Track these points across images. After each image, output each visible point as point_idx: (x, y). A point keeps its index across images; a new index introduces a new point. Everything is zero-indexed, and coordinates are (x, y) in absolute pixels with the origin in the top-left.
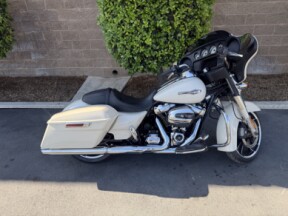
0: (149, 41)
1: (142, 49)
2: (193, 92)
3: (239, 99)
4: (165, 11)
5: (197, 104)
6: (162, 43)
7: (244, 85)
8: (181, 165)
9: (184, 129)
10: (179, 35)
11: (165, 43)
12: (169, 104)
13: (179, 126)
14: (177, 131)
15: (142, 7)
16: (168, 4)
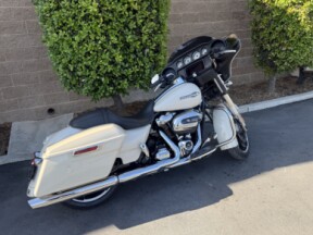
0: (119, 58)
1: (110, 68)
2: (193, 95)
3: (227, 97)
4: (132, 25)
6: (131, 60)
7: (230, 83)
8: (191, 178)
9: (189, 136)
10: (147, 50)
11: (134, 60)
13: (184, 133)
15: (107, 22)
16: (135, 19)
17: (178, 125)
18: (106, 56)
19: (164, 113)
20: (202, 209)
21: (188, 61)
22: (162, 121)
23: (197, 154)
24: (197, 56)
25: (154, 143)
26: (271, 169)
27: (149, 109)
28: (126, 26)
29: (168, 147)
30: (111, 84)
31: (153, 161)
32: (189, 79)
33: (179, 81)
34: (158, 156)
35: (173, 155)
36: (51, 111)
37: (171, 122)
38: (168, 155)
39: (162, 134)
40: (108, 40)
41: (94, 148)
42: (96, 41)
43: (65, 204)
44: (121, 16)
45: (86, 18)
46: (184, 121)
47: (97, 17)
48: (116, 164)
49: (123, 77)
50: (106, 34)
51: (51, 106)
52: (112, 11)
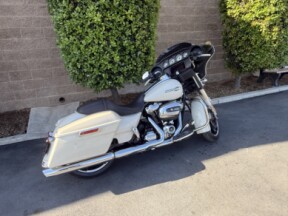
0: (117, 59)
1: (109, 67)
2: (176, 89)
3: (203, 91)
4: (128, 33)
5: (178, 100)
6: (126, 60)
7: (206, 80)
8: (173, 156)
9: (172, 122)
10: (139, 53)
11: (129, 60)
12: (158, 102)
13: (168, 120)
14: (168, 125)
15: (108, 30)
16: (130, 28)
17: (163, 113)
18: (107, 57)
19: (152, 103)
20: (181, 181)
21: (172, 61)
22: (150, 110)
23: (178, 136)
24: (179, 58)
25: (144, 127)
26: (237, 149)
27: (140, 100)
28: (123, 33)
29: (155, 131)
30: (110, 79)
31: (142, 141)
32: (173, 76)
33: (164, 77)
34: (147, 138)
35: (158, 137)
36: (62, 99)
37: (158, 110)
38: (155, 137)
39: (150, 120)
40: (109, 44)
41: (96, 130)
42: (99, 44)
43: (72, 174)
44: (120, 26)
45: (91, 26)
46: (169, 110)
47: (100, 26)
48: (113, 143)
49: (120, 73)
50: (107, 39)
51: (62, 95)
52: (113, 21)
